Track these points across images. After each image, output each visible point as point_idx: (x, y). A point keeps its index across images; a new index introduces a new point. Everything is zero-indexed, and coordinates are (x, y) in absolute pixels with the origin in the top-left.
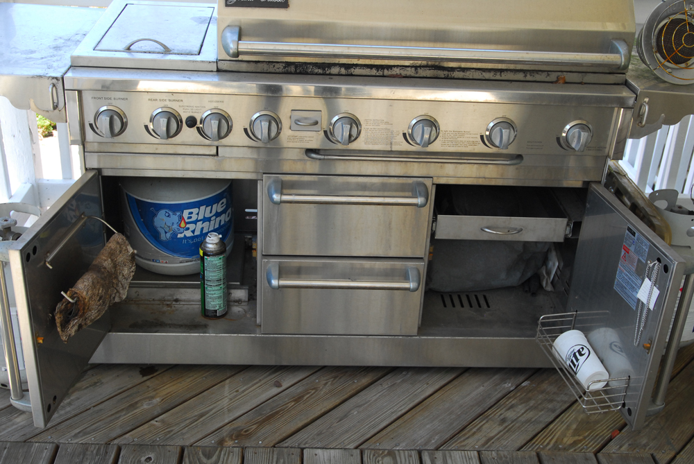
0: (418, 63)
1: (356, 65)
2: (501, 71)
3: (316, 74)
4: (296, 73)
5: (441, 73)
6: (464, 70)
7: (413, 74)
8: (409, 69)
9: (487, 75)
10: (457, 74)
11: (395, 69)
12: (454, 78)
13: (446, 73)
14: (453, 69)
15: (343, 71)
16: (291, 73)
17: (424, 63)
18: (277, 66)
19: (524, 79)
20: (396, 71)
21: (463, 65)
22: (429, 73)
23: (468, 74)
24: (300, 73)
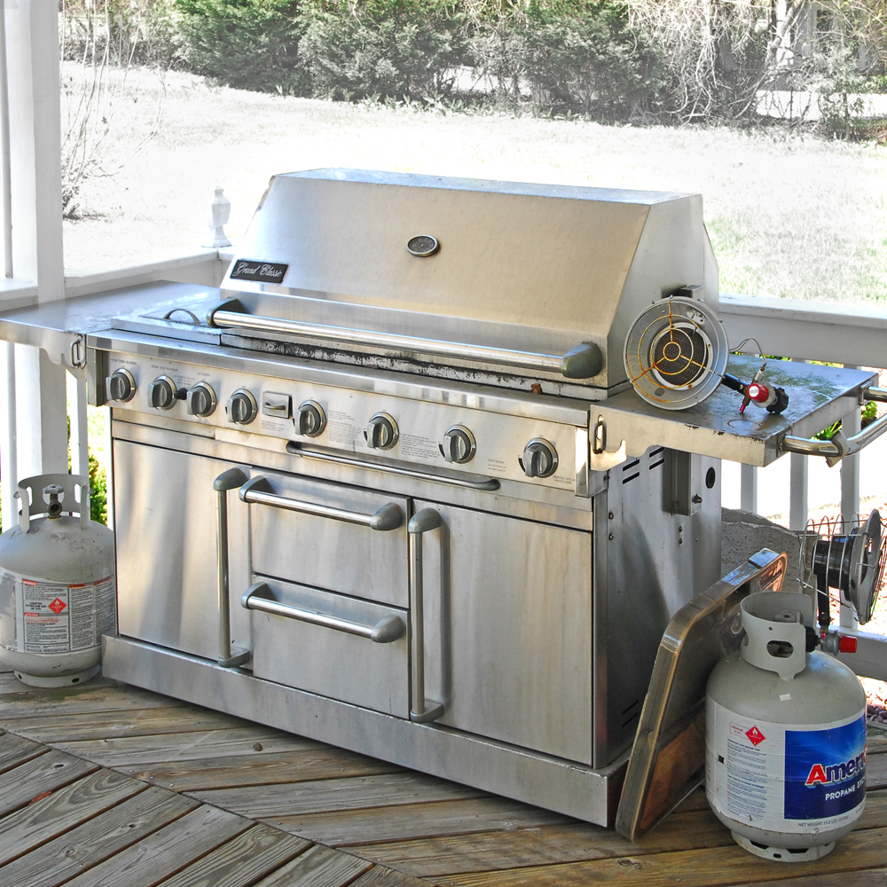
0: (393, 352)
1: (337, 351)
2: (475, 371)
3: (303, 357)
4: (285, 354)
5: (416, 369)
6: (438, 366)
7: (389, 367)
8: (385, 360)
9: (462, 376)
10: (431, 371)
11: (372, 358)
12: (428, 376)
13: (420, 368)
14: (426, 365)
15: (326, 356)
16: (281, 354)
17: (398, 352)
18: (270, 344)
19: (497, 384)
20: (373, 361)
21: (436, 360)
22: (404, 366)
23: (443, 373)
24: (289, 355)
